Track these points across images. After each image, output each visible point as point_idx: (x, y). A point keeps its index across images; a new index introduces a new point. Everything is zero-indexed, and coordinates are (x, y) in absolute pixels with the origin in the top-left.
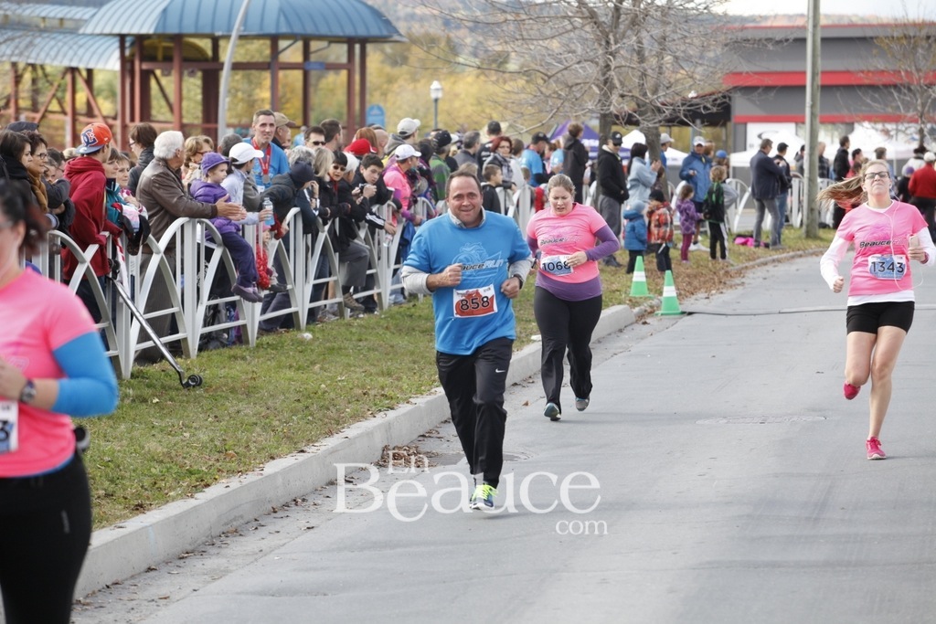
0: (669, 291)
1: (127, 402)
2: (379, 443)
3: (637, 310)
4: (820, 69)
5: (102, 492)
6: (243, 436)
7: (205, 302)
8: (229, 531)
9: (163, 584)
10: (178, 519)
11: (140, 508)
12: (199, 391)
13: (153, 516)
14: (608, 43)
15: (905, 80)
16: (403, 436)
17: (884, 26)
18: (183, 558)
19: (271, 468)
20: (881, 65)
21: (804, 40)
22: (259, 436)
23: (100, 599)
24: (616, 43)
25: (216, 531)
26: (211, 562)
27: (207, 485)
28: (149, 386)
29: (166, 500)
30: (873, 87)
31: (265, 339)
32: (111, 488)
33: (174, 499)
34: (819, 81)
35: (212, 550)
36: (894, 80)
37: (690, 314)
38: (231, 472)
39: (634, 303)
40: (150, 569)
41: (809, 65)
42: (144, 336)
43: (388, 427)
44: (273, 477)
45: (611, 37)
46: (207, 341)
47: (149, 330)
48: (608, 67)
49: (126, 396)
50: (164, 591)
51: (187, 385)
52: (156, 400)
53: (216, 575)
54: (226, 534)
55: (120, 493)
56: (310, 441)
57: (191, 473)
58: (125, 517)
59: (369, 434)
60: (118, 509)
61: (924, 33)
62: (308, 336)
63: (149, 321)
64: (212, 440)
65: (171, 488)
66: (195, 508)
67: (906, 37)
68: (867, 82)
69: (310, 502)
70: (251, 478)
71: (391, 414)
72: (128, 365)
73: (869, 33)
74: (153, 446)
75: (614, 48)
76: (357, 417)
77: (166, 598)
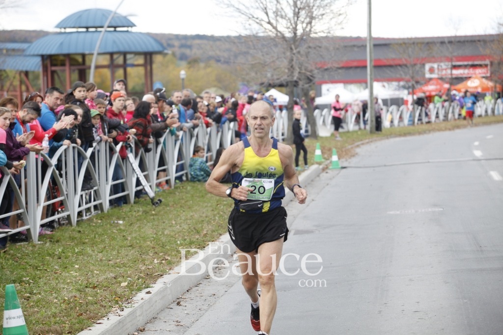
0: (335, 158)
3: (321, 167)
4: (373, 58)
14: (291, 49)
15: (405, 62)
17: (394, 39)
20: (393, 56)
21: (365, 46)
24: (296, 49)
30: (391, 66)
34: (373, 64)
36: (400, 63)
37: (344, 168)
39: (320, 164)
41: (369, 57)
45: (293, 47)
48: (292, 60)
52: (153, 212)
61: (412, 42)
64: (190, 228)
67: (405, 43)
68: (388, 63)
72: (132, 198)
73: (387, 42)
75: (295, 51)
77: (214, 295)
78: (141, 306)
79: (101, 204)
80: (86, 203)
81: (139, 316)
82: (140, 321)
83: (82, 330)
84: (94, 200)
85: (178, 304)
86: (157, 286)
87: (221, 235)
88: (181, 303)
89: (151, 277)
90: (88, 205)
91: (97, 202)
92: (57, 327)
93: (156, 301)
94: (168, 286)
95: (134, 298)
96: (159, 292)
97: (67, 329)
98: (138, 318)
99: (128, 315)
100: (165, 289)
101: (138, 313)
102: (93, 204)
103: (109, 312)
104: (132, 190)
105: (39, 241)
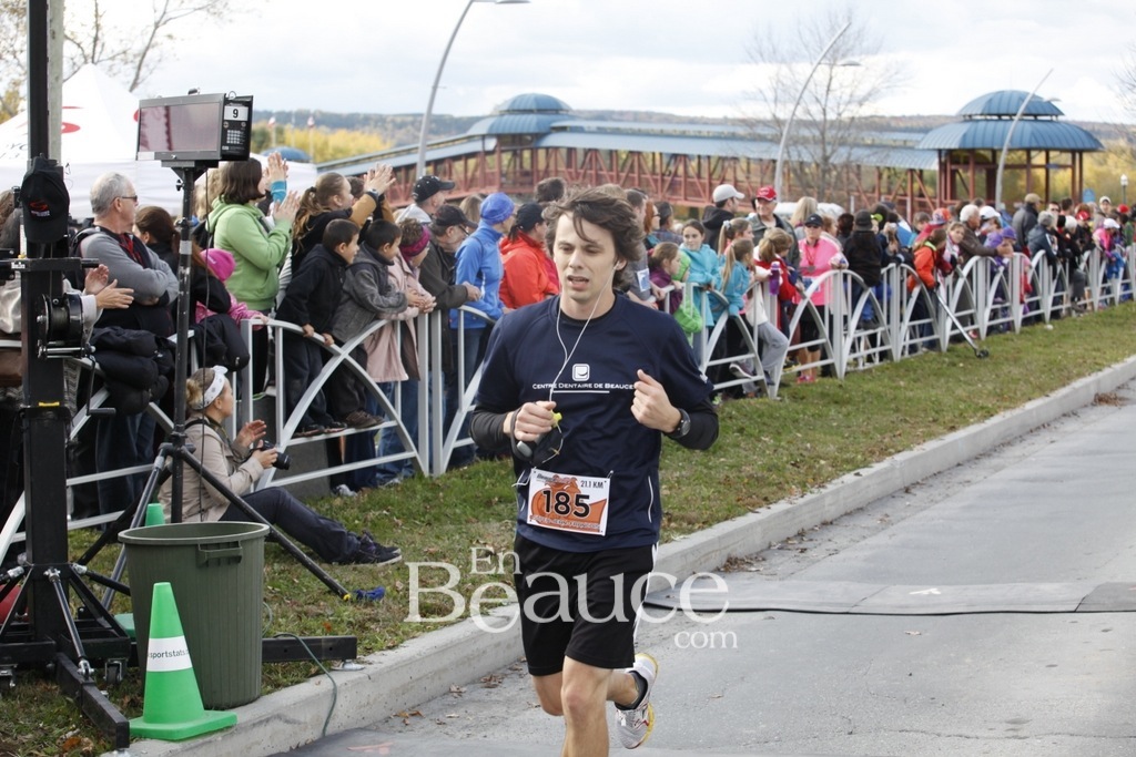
1: (945, 366)
2: (1093, 391)
5: (931, 419)
6: (1012, 386)
7: (991, 306)
8: (1005, 443)
9: (967, 474)
10: (975, 435)
11: (953, 429)
12: (987, 360)
13: (961, 434)
16: (1106, 389)
18: (977, 458)
19: (1029, 406)
22: (1023, 387)
23: (931, 482)
25: (997, 443)
26: (994, 461)
27: (992, 415)
28: (958, 356)
29: (967, 424)
31: (1026, 329)
32: (936, 416)
33: (973, 423)
35: (996, 454)
38: (1006, 408)
40: (959, 465)
42: (954, 327)
43: (1098, 382)
44: (1030, 411)
46: (991, 330)
47: (958, 324)
49: (944, 362)
50: (968, 478)
51: (979, 356)
52: (961, 365)
53: (997, 469)
54: (1003, 445)
55: (941, 420)
56: (1052, 390)
57: (982, 408)
58: (944, 434)
59: (1087, 386)
60: (941, 429)
62: (1050, 327)
63: (959, 318)
64: (994, 389)
65: (971, 417)
66: (985, 430)
69: (1052, 426)
70: (1017, 412)
71: (1100, 374)
72: (945, 344)
74: (960, 392)
76: (1080, 375)
77: (969, 482)
78: (837, 492)
79: (890, 350)
80: (867, 348)
81: (830, 505)
82: (830, 512)
83: (726, 519)
84: (882, 344)
85: (907, 491)
86: (877, 467)
87: (1030, 399)
88: (913, 491)
89: (885, 452)
90: (871, 351)
91: (883, 348)
92: (694, 514)
93: (868, 486)
94: (898, 467)
95: (834, 482)
96: (878, 474)
97: (705, 516)
98: (826, 509)
99: (806, 504)
100: (891, 469)
101: (828, 501)
102: (879, 349)
103: (783, 498)
104: (945, 332)
105: (778, 395)
